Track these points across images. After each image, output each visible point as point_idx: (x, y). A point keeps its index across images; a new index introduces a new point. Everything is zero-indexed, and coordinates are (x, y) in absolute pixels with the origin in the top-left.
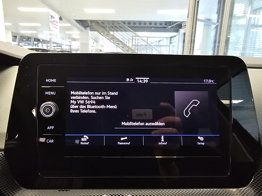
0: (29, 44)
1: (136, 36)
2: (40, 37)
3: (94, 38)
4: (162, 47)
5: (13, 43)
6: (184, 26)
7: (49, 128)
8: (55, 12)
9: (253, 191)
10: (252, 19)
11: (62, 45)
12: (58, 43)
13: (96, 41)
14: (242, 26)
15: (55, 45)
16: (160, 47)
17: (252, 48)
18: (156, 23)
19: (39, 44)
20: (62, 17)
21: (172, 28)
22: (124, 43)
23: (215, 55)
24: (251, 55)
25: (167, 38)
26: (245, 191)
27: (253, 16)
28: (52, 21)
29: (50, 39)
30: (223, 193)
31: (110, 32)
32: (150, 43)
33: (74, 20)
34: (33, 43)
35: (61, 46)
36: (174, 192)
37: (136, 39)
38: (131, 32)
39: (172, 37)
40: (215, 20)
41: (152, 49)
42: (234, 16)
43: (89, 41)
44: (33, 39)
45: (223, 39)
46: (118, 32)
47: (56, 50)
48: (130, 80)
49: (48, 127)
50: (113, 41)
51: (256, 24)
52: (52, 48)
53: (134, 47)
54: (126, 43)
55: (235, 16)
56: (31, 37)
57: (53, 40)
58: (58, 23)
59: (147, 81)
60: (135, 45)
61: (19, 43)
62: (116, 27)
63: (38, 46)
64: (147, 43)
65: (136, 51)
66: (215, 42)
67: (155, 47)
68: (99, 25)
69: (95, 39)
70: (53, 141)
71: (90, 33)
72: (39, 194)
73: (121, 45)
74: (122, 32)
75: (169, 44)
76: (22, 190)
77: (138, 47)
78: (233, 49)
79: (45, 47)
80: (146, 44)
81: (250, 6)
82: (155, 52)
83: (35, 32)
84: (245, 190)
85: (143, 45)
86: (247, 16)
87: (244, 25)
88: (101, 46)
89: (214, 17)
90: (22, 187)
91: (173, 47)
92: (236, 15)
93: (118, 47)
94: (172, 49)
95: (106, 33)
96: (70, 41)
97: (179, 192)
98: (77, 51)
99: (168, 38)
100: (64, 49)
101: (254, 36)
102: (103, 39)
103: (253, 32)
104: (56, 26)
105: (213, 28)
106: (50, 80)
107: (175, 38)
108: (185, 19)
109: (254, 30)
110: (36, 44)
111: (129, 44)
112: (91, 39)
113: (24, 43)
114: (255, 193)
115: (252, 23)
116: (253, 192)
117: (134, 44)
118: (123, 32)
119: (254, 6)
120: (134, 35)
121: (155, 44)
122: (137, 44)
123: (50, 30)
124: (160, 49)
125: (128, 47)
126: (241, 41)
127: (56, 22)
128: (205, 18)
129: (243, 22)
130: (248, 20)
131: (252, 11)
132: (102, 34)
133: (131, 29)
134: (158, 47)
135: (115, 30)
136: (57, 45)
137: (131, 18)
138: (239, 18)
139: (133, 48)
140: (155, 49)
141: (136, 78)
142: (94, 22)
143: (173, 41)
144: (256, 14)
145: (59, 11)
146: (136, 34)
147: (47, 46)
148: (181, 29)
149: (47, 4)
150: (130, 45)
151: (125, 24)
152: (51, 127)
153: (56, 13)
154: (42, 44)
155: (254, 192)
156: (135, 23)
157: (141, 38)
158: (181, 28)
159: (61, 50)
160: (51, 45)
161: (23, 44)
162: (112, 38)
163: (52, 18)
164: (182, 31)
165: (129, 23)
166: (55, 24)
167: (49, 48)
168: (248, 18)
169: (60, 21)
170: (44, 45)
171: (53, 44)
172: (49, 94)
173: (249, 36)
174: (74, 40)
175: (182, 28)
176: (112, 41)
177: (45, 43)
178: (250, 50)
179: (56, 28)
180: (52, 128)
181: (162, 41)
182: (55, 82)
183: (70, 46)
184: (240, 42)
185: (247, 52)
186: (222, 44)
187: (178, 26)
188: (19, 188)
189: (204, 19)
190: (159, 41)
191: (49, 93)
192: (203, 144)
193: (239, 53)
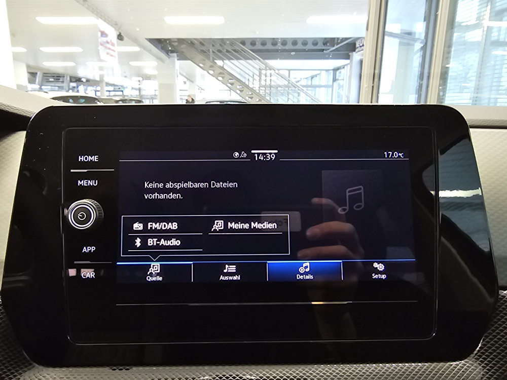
0: (61, 88)
1: (268, 68)
2: (82, 73)
3: (184, 74)
4: (317, 88)
5: (30, 87)
6: (361, 47)
7: (86, 250)
8: (108, 24)
9: (480, 367)
10: (495, 30)
11: (124, 88)
12: (115, 84)
13: (190, 79)
14: (472, 43)
15: (111, 88)
16: (313, 89)
17: (494, 88)
18: (305, 42)
19: (79, 87)
20: (122, 34)
21: (336, 50)
22: (244, 81)
23: (422, 103)
24: (492, 101)
25: (327, 70)
26: (465, 367)
27: (495, 24)
28: (104, 42)
29: (102, 77)
30: (422, 372)
31: (216, 61)
32: (294, 81)
33: (147, 39)
34: (69, 86)
35: (122, 91)
36: (326, 371)
37: (267, 75)
38: (257, 61)
39: (338, 69)
40: (420, 34)
41: (299, 94)
42: (456, 24)
43: (176, 80)
44: (68, 79)
45: (436, 71)
46: (232, 61)
47: (111, 99)
48: (240, 155)
49: (85, 248)
50: (223, 78)
51: (503, 40)
52: (105, 95)
53: (264, 89)
54: (247, 83)
55: (460, 26)
56: (64, 74)
57: (107, 79)
58: (116, 45)
59: (273, 156)
60: (265, 86)
61: (41, 86)
62: (228, 51)
63: (78, 91)
64: (289, 81)
65: (268, 98)
66: (421, 77)
67: (304, 89)
68: (195, 48)
69: (187, 76)
70: (93, 275)
71: (178, 63)
72: (69, 376)
73: (238, 87)
74: (240, 61)
75: (331, 83)
76: (36, 370)
77: (272, 89)
78: (458, 91)
79: (91, 93)
80: (286, 83)
81: (489, 4)
82: (304, 100)
83: (71, 64)
84: (465, 365)
85: (280, 86)
86: (484, 25)
87: (479, 43)
88: (200, 89)
89: (420, 28)
90: (36, 363)
91: (339, 89)
92: (463, 22)
93: (232, 91)
94: (338, 93)
95: (209, 63)
96: (139, 81)
97: (337, 369)
98: (152, 98)
99: (330, 71)
100: (127, 96)
101: (498, 63)
102: (203, 76)
103: (496, 56)
104: (112, 53)
105: (418, 50)
106: (86, 159)
107: (342, 71)
108: (363, 33)
109: (499, 52)
110: (74, 87)
111: (253, 84)
112: (179, 75)
113: (51, 86)
114: (485, 370)
115: (493, 39)
116: (480, 369)
117: (263, 83)
118: (242, 62)
119: (497, 4)
120: (263, 66)
121: (304, 82)
122: (270, 83)
123: (100, 60)
124: (314, 92)
125: (252, 90)
126: (473, 74)
127: (110, 44)
128: (401, 30)
129: (476, 36)
130: (485, 32)
131: (494, 14)
132: (201, 65)
133: (256, 54)
134: (309, 88)
135: (225, 58)
136: (114, 89)
137: (257, 33)
138: (469, 28)
139: (261, 91)
140: (304, 92)
141: (253, 152)
142: (185, 42)
143: (340, 76)
144: (501, 20)
145: (116, 22)
146: (266, 65)
147: (96, 91)
148: (354, 53)
149: (93, 9)
150: (255, 85)
151: (246, 45)
152: (89, 248)
153: (112, 26)
154: (85, 87)
155: (483, 370)
156: (264, 42)
157: (277, 72)
158: (355, 51)
159: (121, 98)
160: (102, 88)
161: (49, 87)
162: (220, 73)
163: (104, 36)
164: (356, 56)
165: (253, 42)
166: (109, 49)
167: (98, 94)
168: (485, 29)
169: (119, 41)
170: (90, 88)
171: (106, 86)
172: (85, 185)
173: (488, 65)
174: (147, 77)
175: (357, 50)
176: (220, 78)
177: (91, 86)
178: (491, 90)
179: (112, 56)
180: (92, 250)
181: (318, 76)
182: (96, 160)
183: (140, 90)
184: (472, 76)
185: (485, 95)
186: (435, 81)
187: (348, 48)
188: (31, 364)
189: (398, 32)
190: (312, 78)
191: (85, 183)
192: (384, 277)
193: (469, 98)
